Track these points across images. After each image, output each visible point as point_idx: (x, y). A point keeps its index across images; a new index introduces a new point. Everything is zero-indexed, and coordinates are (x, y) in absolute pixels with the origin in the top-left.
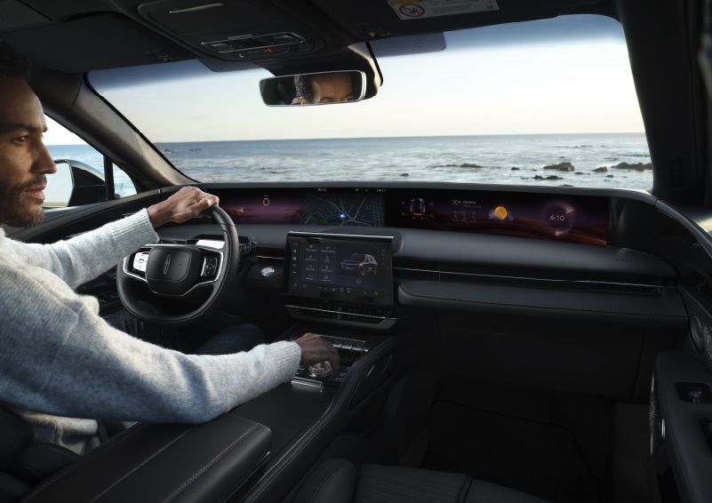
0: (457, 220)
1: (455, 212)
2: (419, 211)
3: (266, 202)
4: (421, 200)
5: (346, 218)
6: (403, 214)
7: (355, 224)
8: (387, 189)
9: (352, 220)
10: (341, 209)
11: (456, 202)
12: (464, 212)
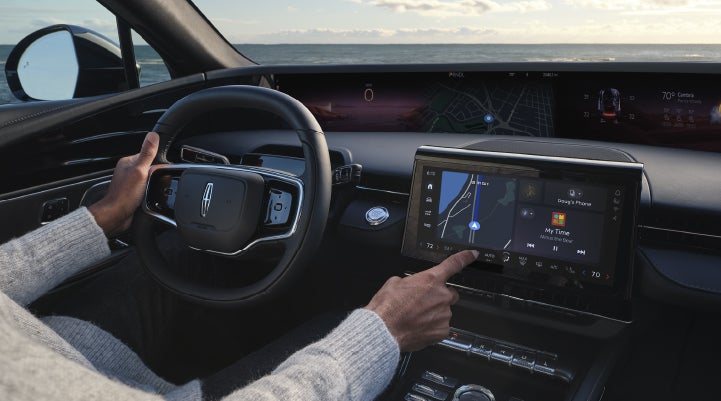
0: (670, 124)
1: (666, 110)
2: (611, 109)
3: (369, 93)
4: (615, 92)
5: (495, 122)
6: (586, 114)
7: (508, 133)
8: (560, 73)
9: (504, 125)
10: (487, 106)
11: (667, 95)
12: (679, 111)
